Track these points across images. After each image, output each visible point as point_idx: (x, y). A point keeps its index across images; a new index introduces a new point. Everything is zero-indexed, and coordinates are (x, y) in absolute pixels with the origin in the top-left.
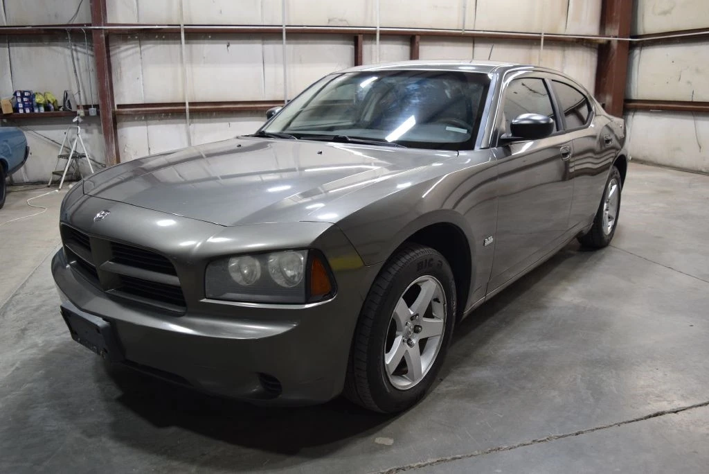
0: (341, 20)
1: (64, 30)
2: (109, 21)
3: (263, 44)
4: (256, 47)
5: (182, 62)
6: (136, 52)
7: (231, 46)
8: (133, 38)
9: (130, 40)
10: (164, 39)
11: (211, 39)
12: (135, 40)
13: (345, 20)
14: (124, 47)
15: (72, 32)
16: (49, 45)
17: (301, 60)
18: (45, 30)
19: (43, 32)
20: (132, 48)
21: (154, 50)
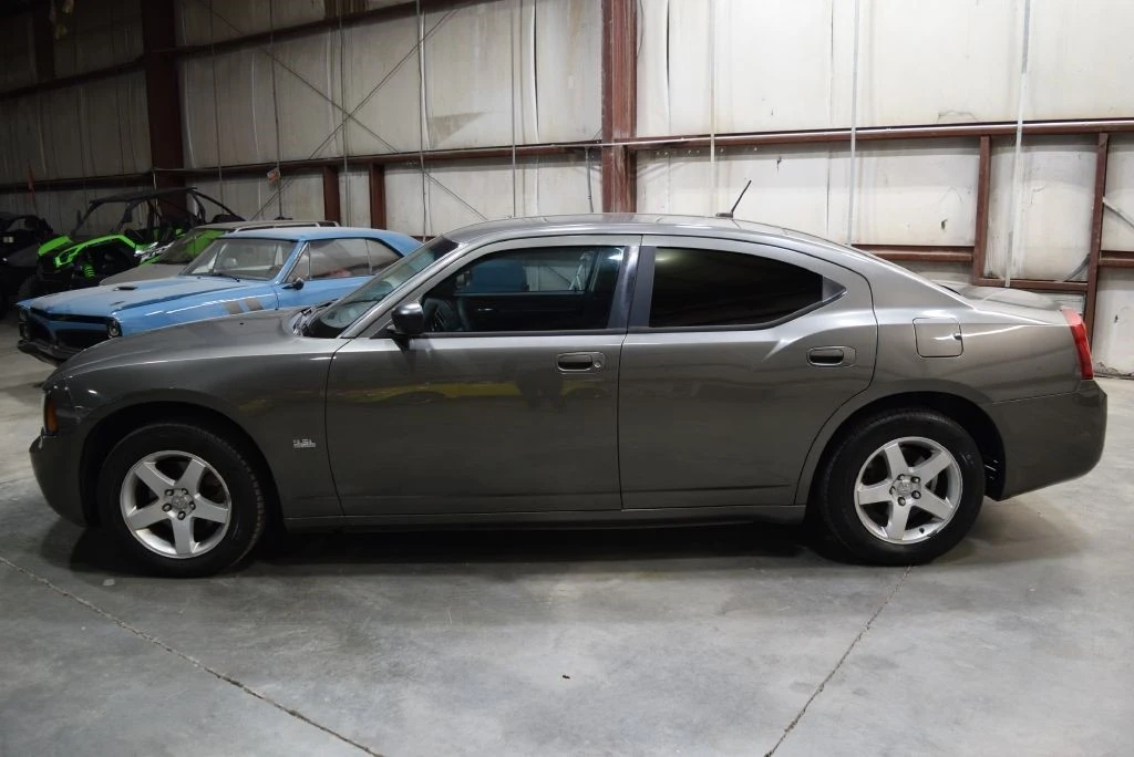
0: (961, 114)
1: (583, 148)
2: (638, 135)
3: (831, 157)
4: (818, 163)
5: (717, 185)
6: (663, 174)
7: (784, 162)
8: (662, 155)
9: (659, 157)
10: (698, 155)
11: (757, 152)
12: (665, 157)
13: (970, 114)
14: (651, 166)
15: (591, 149)
16: (575, 165)
17: (886, 182)
18: (566, 148)
19: (563, 151)
20: (661, 167)
21: (685, 168)
